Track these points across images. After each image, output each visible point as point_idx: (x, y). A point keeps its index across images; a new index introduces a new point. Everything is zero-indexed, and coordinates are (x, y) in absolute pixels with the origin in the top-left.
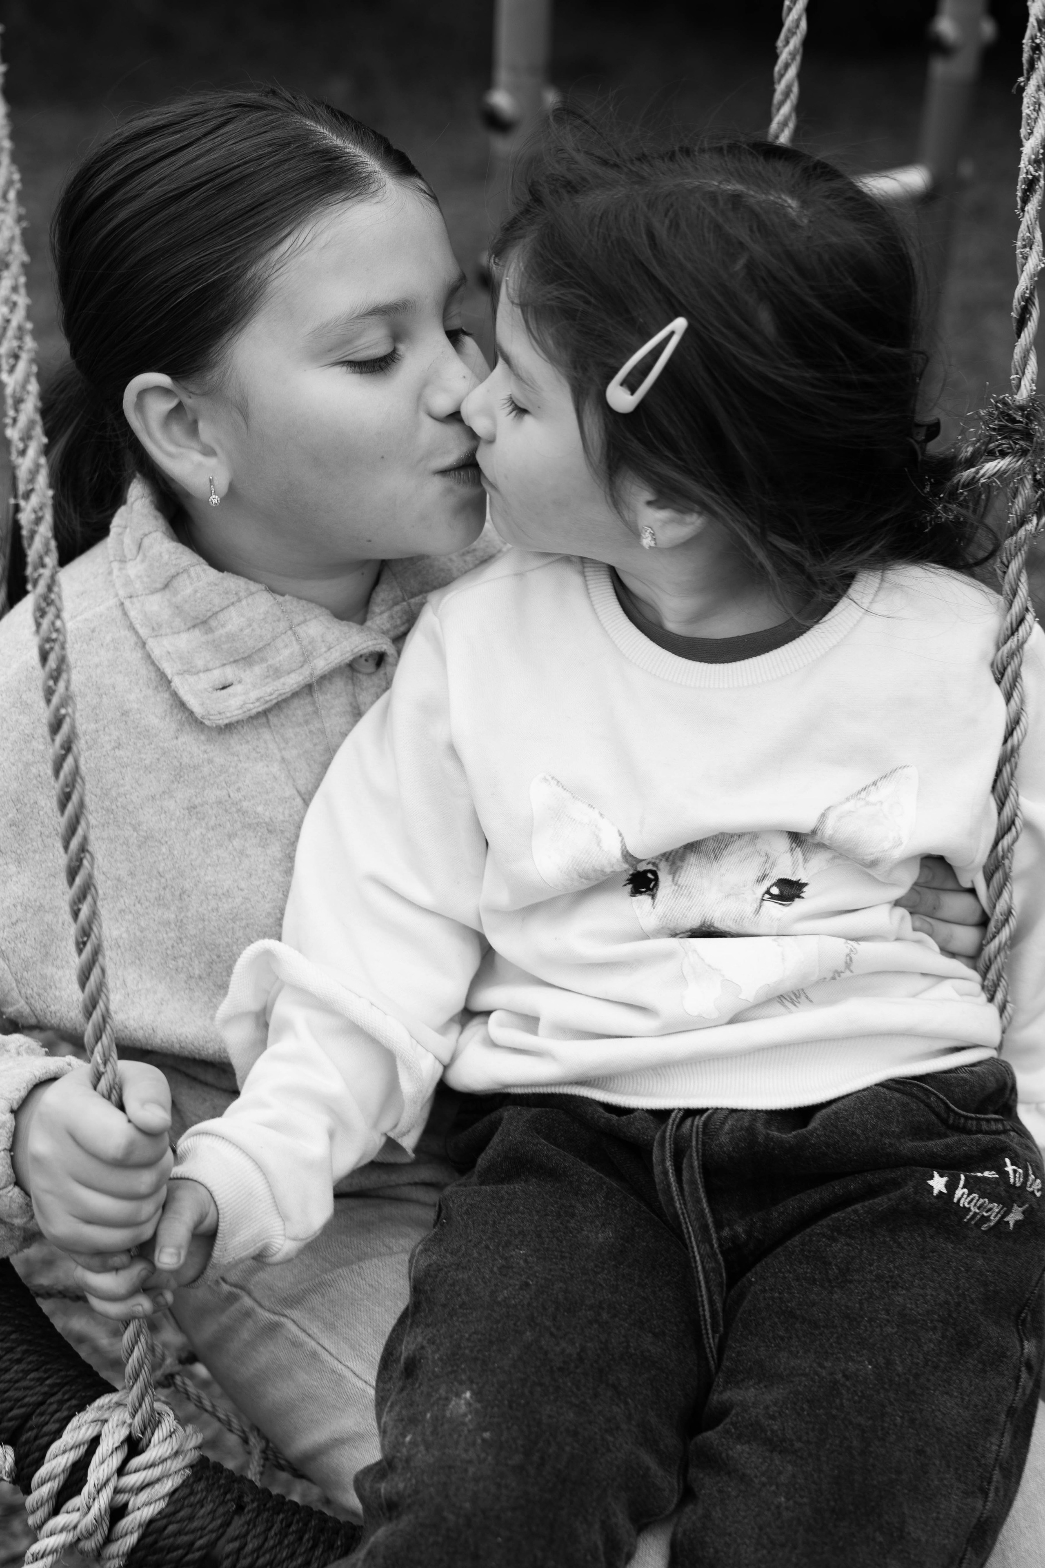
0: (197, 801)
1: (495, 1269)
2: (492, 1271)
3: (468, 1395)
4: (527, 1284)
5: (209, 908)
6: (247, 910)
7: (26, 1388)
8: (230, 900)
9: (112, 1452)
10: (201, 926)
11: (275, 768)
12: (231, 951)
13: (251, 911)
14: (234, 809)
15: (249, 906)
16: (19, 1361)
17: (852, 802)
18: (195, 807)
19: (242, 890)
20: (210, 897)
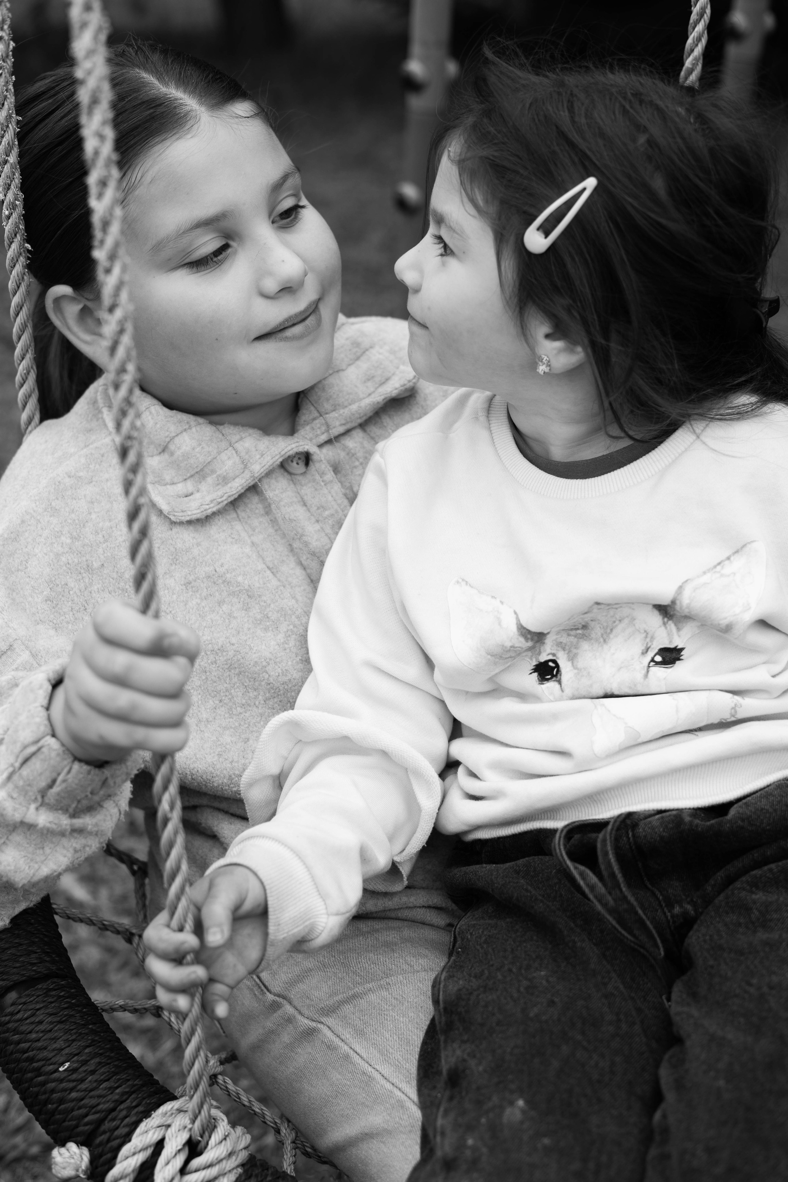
0: (191, 578)
5: (209, 661)
6: (238, 660)
7: (99, 1096)
8: (224, 654)
9: (176, 1154)
10: (204, 678)
11: (247, 550)
12: (231, 694)
13: (242, 661)
14: (220, 581)
15: (239, 657)
16: (93, 1072)
17: (708, 575)
18: (190, 583)
19: (233, 644)
20: (209, 653)
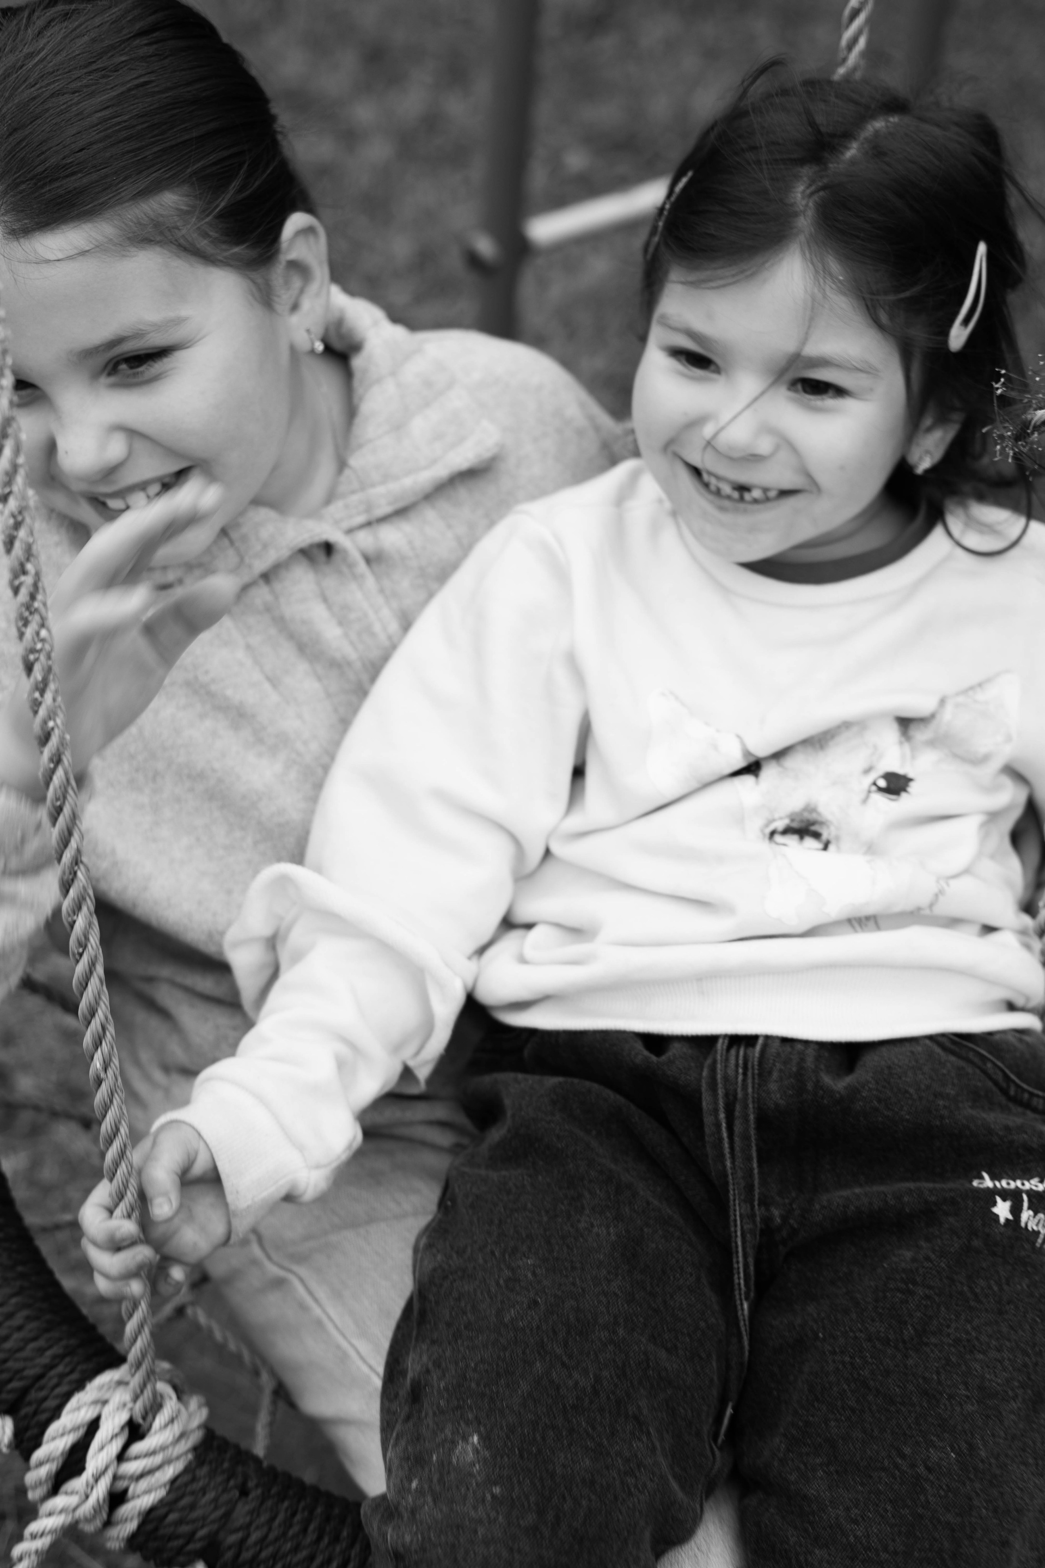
1: (501, 1282)
2: (498, 1284)
3: (476, 1439)
4: (536, 1303)
